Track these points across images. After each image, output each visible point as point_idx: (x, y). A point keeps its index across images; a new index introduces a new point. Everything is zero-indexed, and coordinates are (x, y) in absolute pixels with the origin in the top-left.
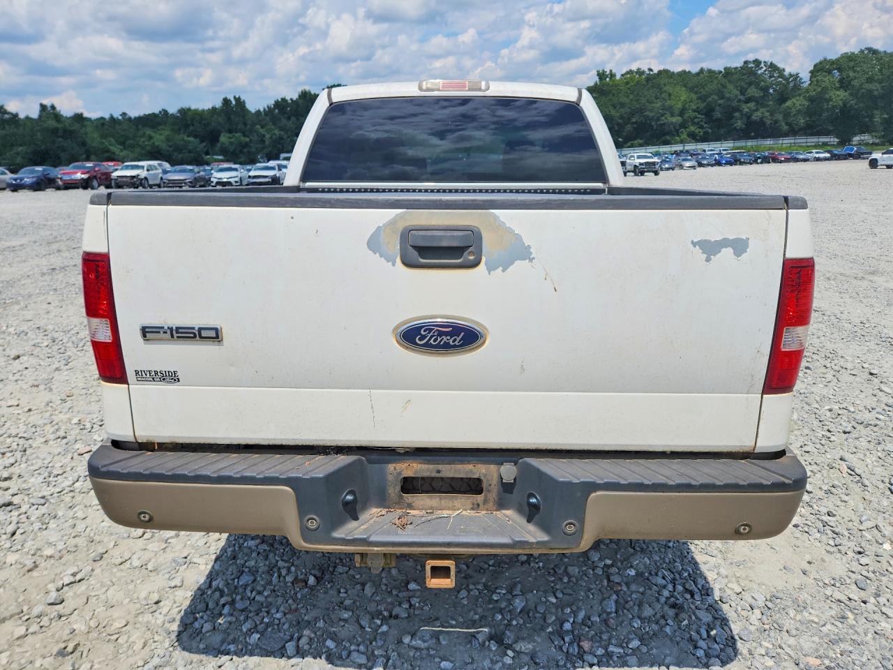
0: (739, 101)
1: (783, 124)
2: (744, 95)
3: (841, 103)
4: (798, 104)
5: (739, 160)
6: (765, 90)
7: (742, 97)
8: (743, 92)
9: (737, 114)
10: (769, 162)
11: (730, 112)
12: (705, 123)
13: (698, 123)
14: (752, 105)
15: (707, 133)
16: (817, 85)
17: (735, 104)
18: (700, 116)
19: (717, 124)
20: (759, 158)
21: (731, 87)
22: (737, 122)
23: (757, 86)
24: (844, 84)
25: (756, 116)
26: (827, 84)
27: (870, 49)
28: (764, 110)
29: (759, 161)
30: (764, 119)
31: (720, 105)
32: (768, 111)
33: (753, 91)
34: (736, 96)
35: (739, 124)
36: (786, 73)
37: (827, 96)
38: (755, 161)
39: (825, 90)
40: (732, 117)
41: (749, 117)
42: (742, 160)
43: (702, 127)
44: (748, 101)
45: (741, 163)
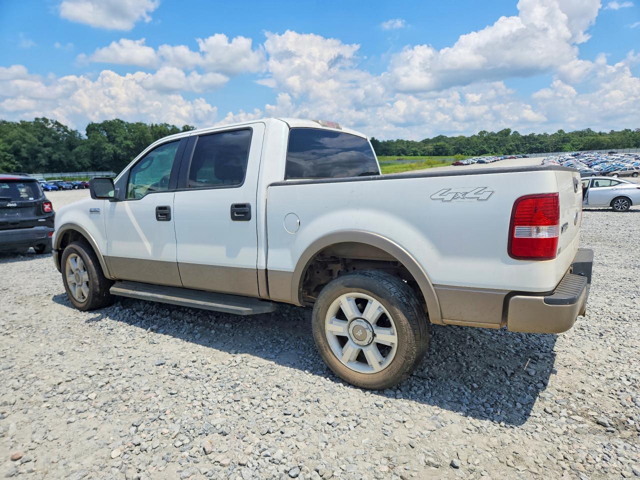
0: (39, 146)
1: (76, 163)
2: (42, 142)
3: (112, 151)
4: (84, 150)
5: (62, 187)
6: (56, 138)
7: (40, 143)
8: (40, 139)
9: (39, 155)
10: (83, 188)
11: (34, 154)
12: (16, 161)
13: (9, 160)
14: (50, 149)
15: (18, 168)
16: (93, 139)
17: (36, 147)
18: (9, 155)
19: (25, 161)
20: (76, 185)
21: (30, 135)
22: (41, 161)
23: (50, 135)
24: (111, 139)
25: (55, 157)
26: (99, 139)
27: (118, 120)
28: (60, 153)
29: (76, 187)
30: (62, 159)
31: (24, 148)
32: (63, 154)
33: (47, 139)
34: (36, 142)
35: (44, 162)
36: (69, 129)
37: (103, 146)
38: (74, 188)
39: (100, 143)
40: (36, 157)
41: (50, 158)
42: (64, 187)
43: (13, 163)
44: (45, 146)
45: (64, 189)
